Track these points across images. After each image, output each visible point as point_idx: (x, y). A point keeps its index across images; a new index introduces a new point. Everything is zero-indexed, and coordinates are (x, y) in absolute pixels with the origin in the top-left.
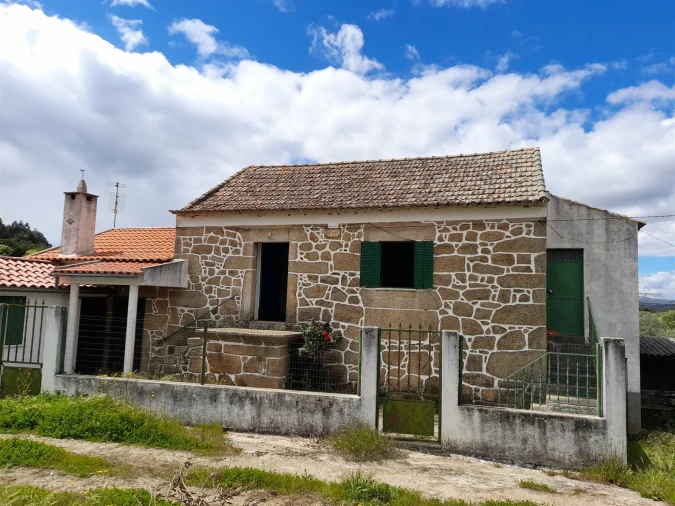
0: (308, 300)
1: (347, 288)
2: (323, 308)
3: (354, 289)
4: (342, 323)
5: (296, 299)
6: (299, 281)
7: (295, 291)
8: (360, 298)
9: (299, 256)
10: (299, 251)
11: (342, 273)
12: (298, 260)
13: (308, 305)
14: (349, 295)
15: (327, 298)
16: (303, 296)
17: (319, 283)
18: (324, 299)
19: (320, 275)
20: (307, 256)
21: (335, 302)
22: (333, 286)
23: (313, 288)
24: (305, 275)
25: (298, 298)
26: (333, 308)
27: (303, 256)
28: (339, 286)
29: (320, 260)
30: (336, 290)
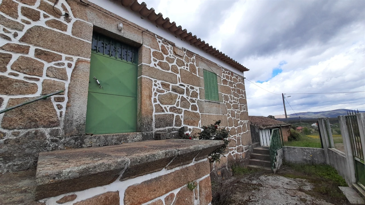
0: (163, 106)
1: (190, 98)
2: (175, 115)
3: (194, 99)
4: (189, 127)
5: (151, 105)
6: (154, 87)
7: (150, 97)
8: (197, 106)
9: (153, 62)
10: (152, 58)
11: (186, 85)
12: (152, 65)
13: (163, 111)
14: (192, 104)
15: (178, 105)
16: (158, 102)
17: (171, 91)
18: (175, 106)
19: (171, 84)
20: (160, 64)
21: (184, 109)
22: (181, 95)
23: (166, 95)
24: (159, 82)
25: (154, 104)
26: (183, 114)
27: (156, 63)
28: (185, 96)
29: (170, 71)
30: (183, 99)
